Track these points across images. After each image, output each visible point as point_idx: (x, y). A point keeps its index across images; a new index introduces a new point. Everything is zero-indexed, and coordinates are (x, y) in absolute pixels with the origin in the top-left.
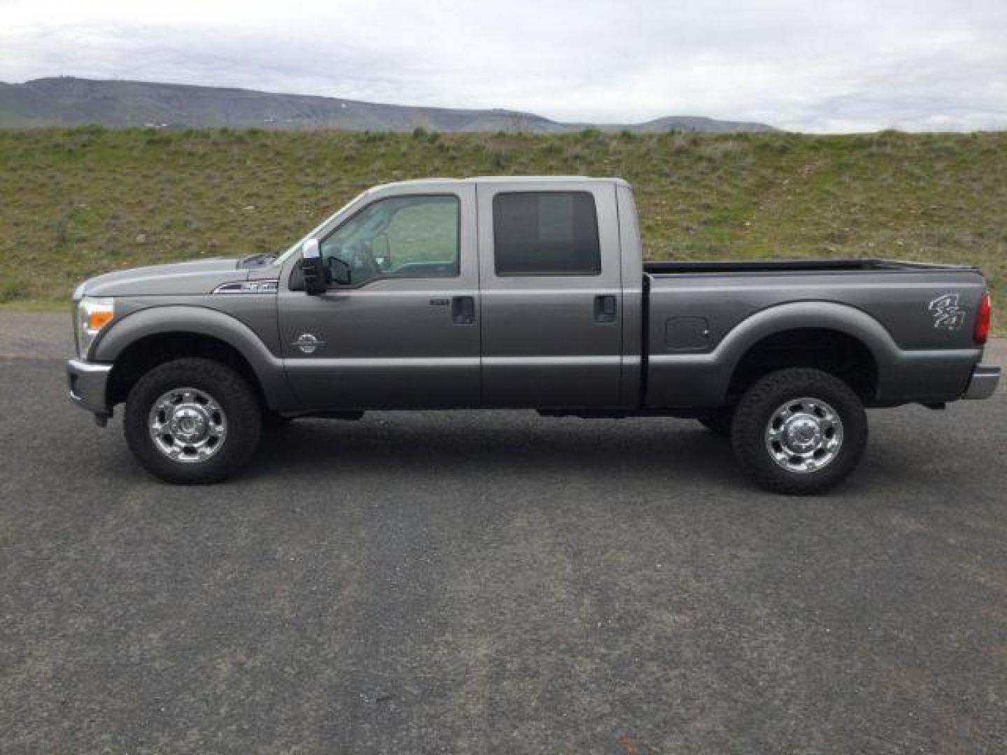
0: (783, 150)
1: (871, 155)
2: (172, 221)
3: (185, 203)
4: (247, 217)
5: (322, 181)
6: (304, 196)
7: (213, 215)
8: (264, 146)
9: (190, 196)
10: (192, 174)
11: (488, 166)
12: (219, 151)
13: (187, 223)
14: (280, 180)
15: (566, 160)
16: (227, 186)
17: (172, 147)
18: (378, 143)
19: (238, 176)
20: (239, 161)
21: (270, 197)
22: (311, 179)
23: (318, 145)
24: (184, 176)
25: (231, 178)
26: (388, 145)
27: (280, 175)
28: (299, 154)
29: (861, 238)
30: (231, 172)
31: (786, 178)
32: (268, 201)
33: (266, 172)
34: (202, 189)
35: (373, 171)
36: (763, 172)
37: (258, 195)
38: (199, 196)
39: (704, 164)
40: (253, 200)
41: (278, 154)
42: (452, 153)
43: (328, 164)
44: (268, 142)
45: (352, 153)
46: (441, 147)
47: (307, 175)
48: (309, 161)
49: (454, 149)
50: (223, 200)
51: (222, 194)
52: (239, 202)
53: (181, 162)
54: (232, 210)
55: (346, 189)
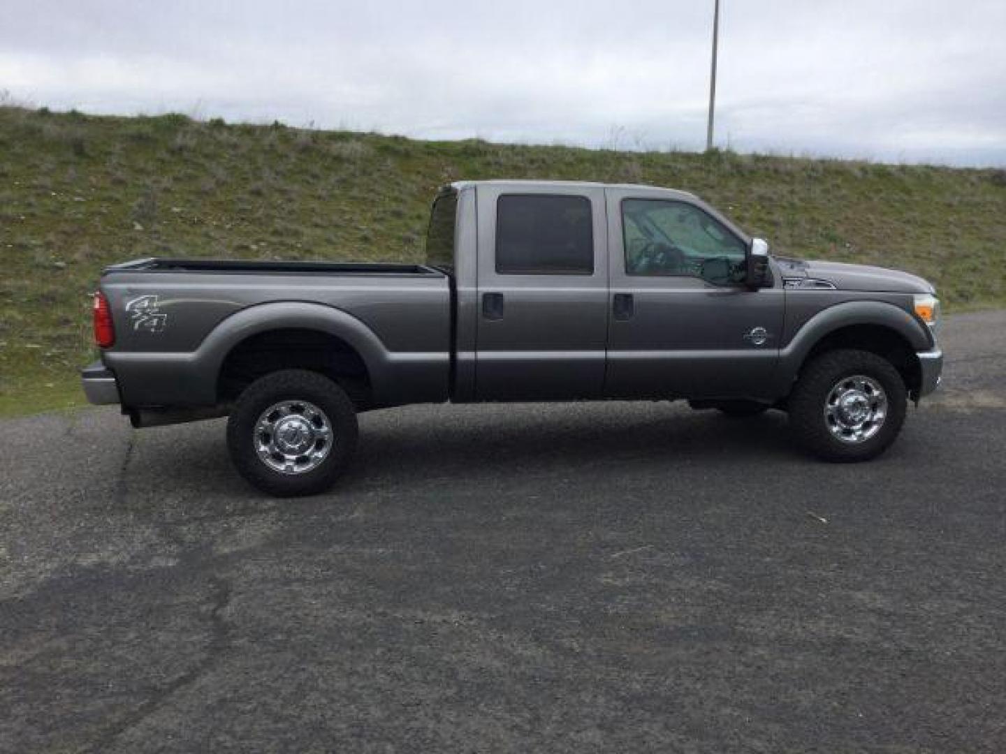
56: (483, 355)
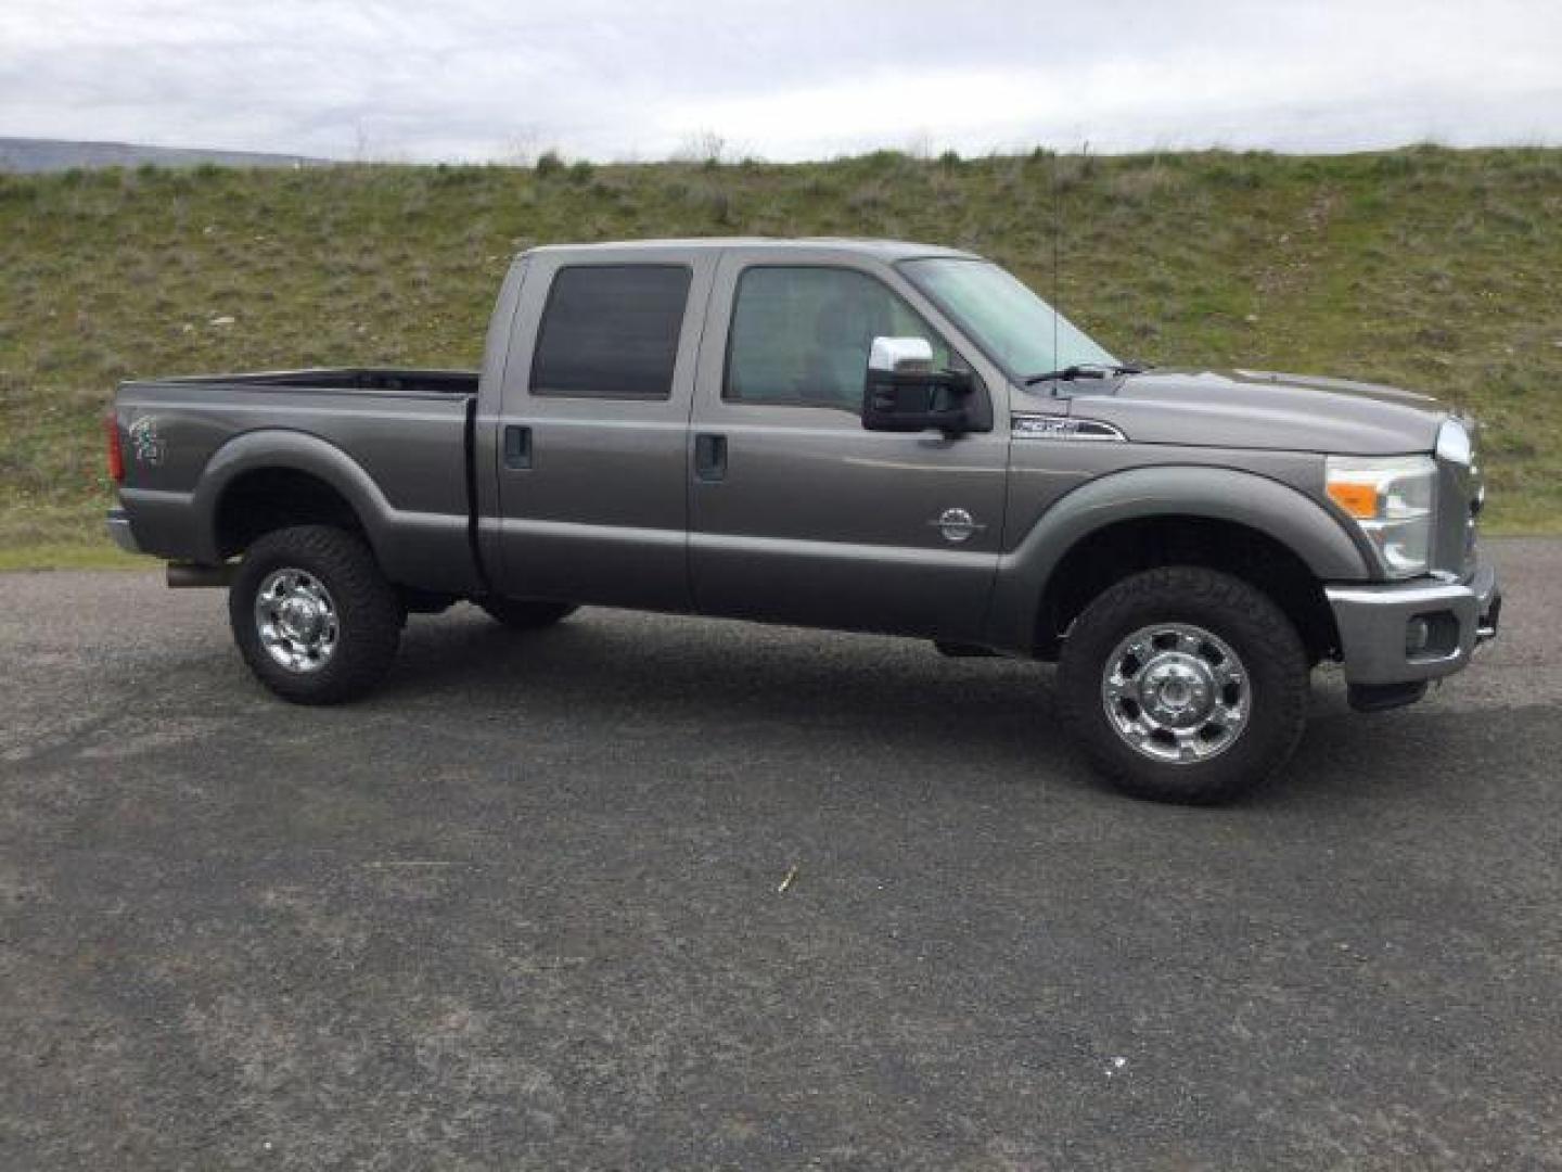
0: (1254, 183)
1: (1418, 187)
2: (57, 353)
3: (81, 315)
4: (222, 340)
5: (368, 262)
6: (339, 292)
7: (148, 339)
8: (232, 197)
9: (91, 301)
10: (89, 258)
11: (705, 224)
12: (141, 211)
13: (90, 358)
14: (279, 263)
15: (853, 210)
16: (170, 278)
17: (43, 207)
18: (470, 187)
19: (191, 256)
20: (187, 229)
21: (267, 298)
22: (348, 258)
23: (347, 194)
24: (75, 261)
25: (173, 261)
26: (490, 190)
27: (278, 252)
28: (315, 210)
29: (1483, 340)
30: (171, 252)
31: (1281, 233)
32: (261, 305)
33: (247, 248)
34: (114, 287)
35: (470, 240)
36: (1236, 221)
37: (237, 294)
38: (108, 301)
39: (1121, 210)
40: (234, 302)
41: (265, 211)
42: (625, 201)
43: (376, 227)
44: (243, 191)
45: (421, 205)
46: (600, 191)
47: (336, 250)
48: (336, 224)
49: (628, 193)
50: (163, 306)
51: (162, 295)
52: (200, 310)
53: (64, 234)
54: (188, 327)
55: (423, 275)
56: (511, 524)
